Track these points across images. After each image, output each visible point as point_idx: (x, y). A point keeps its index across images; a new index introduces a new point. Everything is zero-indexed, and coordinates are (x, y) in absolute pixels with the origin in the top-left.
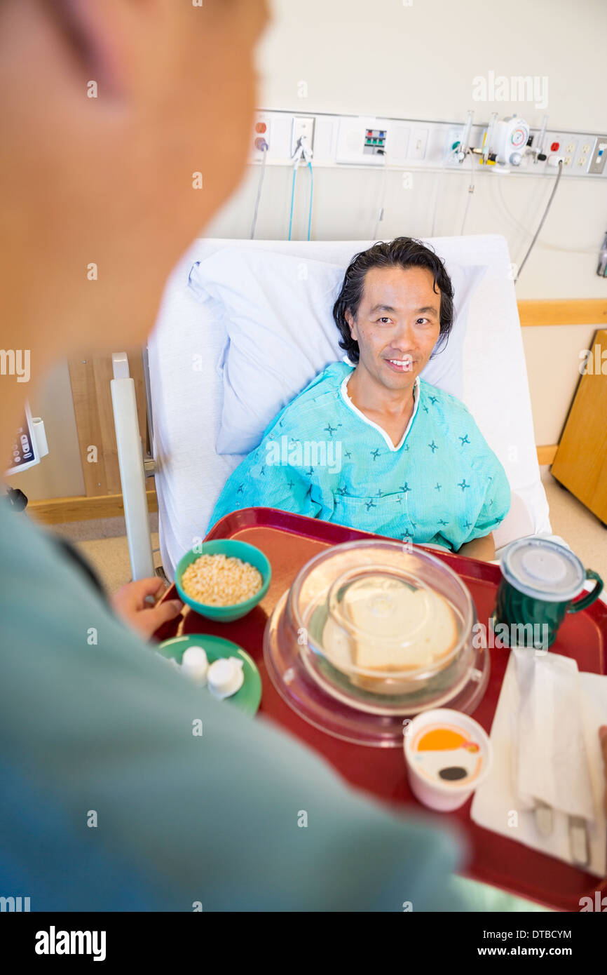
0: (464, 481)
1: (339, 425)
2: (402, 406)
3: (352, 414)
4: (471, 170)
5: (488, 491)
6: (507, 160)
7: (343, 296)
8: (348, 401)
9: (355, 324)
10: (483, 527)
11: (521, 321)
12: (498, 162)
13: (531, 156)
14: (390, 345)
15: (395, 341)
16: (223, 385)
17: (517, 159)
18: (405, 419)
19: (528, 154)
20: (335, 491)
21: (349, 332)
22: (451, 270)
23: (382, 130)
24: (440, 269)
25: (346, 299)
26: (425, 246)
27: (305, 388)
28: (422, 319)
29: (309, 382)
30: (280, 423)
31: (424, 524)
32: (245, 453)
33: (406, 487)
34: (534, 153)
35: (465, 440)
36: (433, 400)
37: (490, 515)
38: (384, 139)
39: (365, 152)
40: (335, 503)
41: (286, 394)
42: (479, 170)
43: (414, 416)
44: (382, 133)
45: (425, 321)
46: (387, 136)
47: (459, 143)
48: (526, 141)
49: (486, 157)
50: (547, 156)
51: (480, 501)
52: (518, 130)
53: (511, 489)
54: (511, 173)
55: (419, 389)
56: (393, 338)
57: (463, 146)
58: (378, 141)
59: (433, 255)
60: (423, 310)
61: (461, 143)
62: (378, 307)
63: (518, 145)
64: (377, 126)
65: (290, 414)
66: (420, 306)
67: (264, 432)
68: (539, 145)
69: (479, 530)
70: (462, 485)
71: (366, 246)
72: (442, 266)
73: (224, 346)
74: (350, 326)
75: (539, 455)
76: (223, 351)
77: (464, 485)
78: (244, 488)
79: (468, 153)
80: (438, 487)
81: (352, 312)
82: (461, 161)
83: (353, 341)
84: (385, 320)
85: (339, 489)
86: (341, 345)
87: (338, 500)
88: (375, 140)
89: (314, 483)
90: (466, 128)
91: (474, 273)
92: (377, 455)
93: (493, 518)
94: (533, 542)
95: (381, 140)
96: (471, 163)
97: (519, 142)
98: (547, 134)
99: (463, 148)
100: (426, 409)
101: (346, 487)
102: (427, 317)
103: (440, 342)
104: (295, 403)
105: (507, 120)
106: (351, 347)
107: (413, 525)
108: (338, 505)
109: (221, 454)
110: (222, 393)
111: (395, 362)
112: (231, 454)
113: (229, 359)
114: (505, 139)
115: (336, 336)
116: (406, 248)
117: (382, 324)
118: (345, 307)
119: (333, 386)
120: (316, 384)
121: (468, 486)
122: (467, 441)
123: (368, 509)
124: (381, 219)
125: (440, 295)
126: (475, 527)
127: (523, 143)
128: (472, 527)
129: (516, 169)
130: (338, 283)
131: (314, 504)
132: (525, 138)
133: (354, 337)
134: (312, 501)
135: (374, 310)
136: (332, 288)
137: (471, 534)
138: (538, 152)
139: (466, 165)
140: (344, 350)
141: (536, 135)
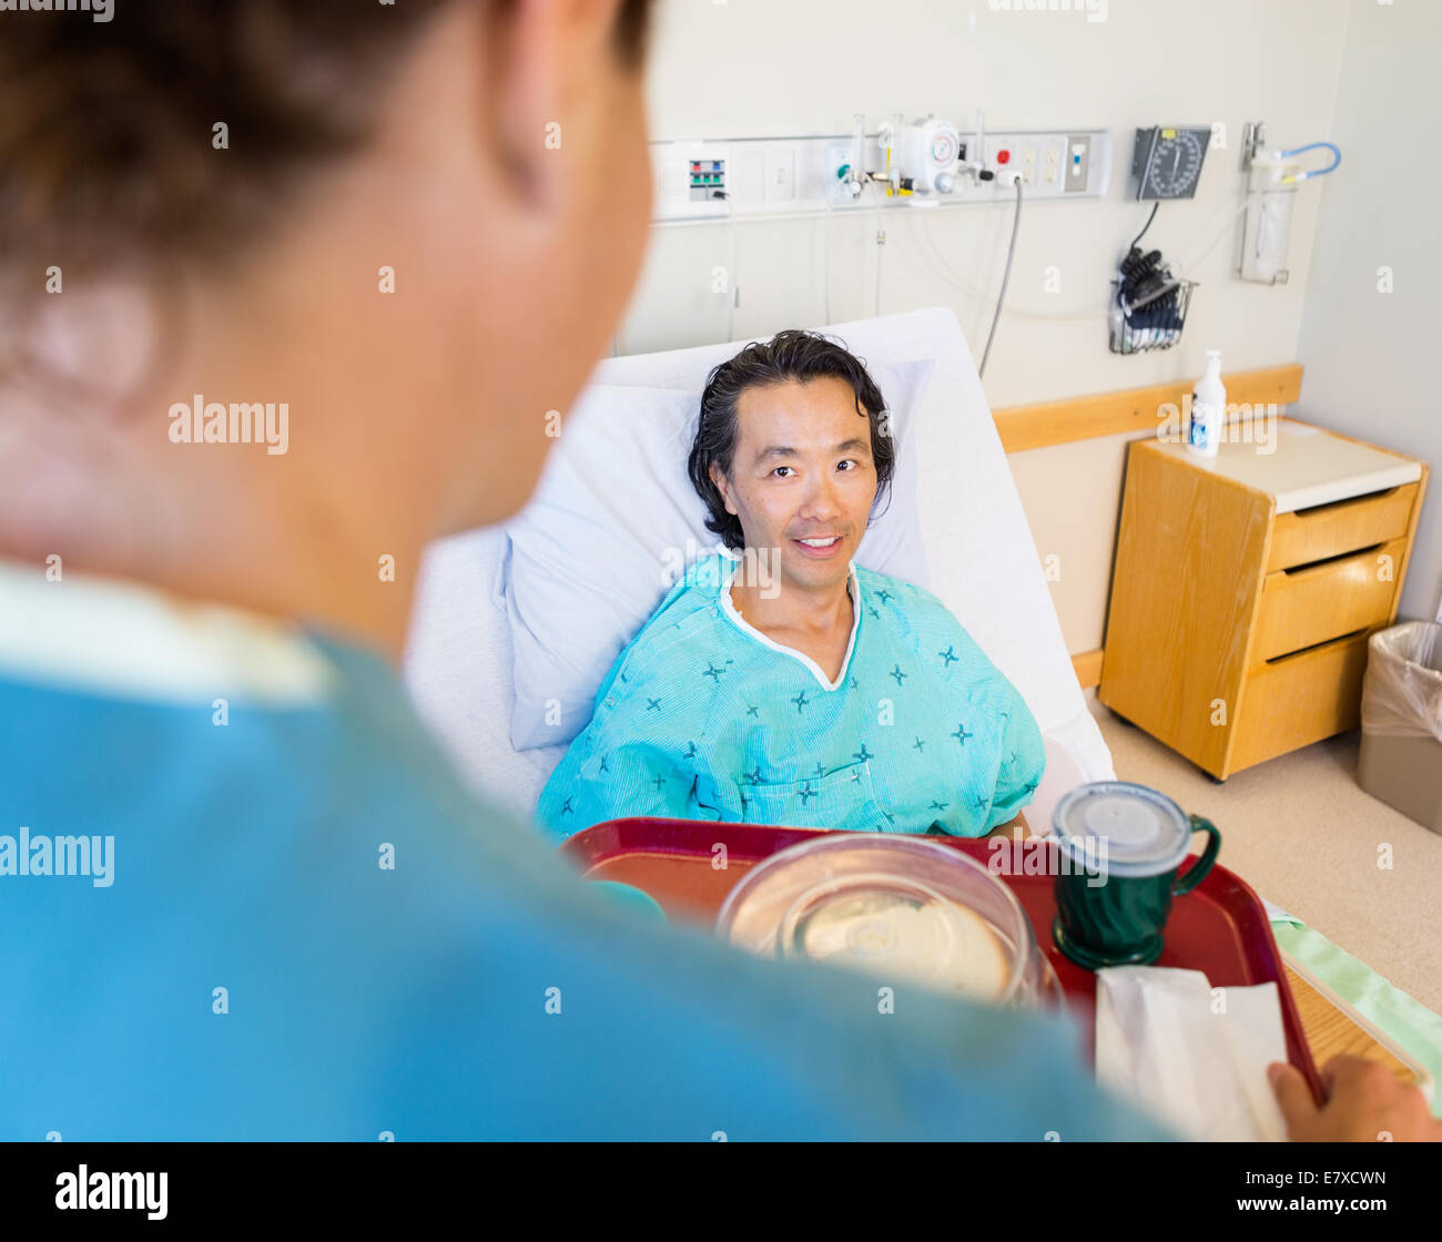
0: (961, 726)
1: (728, 662)
2: (831, 614)
3: (747, 640)
4: (874, 208)
5: (1004, 737)
6: (931, 185)
7: (702, 441)
8: (736, 618)
9: (730, 487)
10: (1004, 803)
11: (1005, 444)
12: (918, 191)
13: (969, 175)
14: (799, 514)
15: (807, 505)
16: (510, 625)
17: (947, 183)
18: (841, 635)
19: (962, 172)
20: (741, 780)
21: (722, 503)
22: (878, 376)
23: (716, 159)
24: (861, 376)
25: (709, 446)
26: (829, 340)
27: (656, 609)
28: (844, 462)
29: (662, 598)
30: (623, 677)
31: (905, 813)
32: (566, 741)
33: (864, 752)
34: (972, 171)
35: (949, 656)
36: (883, 596)
37: (1014, 780)
38: (722, 173)
39: (693, 199)
40: (744, 801)
41: (622, 625)
42: (888, 206)
43: (857, 624)
44: (717, 164)
45: (850, 465)
46: (726, 168)
47: (847, 166)
48: (956, 153)
49: (897, 185)
50: (994, 172)
51: (994, 759)
52: (940, 138)
53: (1042, 729)
54: (942, 204)
55: (856, 580)
56: (802, 502)
57: (855, 171)
58: (712, 177)
59: (845, 354)
60: (846, 446)
61: (852, 167)
62: (769, 451)
63: (944, 160)
64: (706, 154)
65: (638, 656)
66: (840, 441)
67: (594, 699)
68: (979, 156)
69: (999, 809)
70: (958, 735)
71: (728, 352)
72: (863, 372)
73: (502, 556)
74: (723, 493)
75: (1078, 670)
76: (501, 565)
77: (962, 735)
78: (574, 804)
79: (866, 181)
80: (919, 744)
81: (722, 467)
82: (856, 196)
83: (729, 515)
84: (782, 471)
85: (746, 776)
86: (708, 525)
87: (747, 796)
88: (707, 176)
89: (700, 770)
90: (856, 144)
91: (914, 373)
92: (804, 702)
93: (1020, 786)
94: (1096, 789)
95: (717, 176)
96: (873, 196)
97: (945, 156)
98: (987, 138)
99: (856, 174)
100: (875, 613)
101: (758, 769)
102: (854, 457)
103: (878, 496)
104: (643, 638)
105: (919, 123)
106: (728, 528)
107: (889, 817)
108: (749, 803)
109: (521, 751)
110: (509, 641)
111: (810, 542)
112: (540, 748)
113: (515, 578)
114: (923, 152)
115: (699, 511)
116: (798, 349)
117: (780, 480)
118: (709, 462)
119: (706, 597)
120: (678, 597)
121: (970, 735)
122: (953, 658)
123: (804, 803)
124: (737, 305)
125: (867, 419)
126: (994, 805)
127: (952, 157)
128: (988, 805)
129: (947, 198)
130: (688, 421)
131: (704, 810)
132: (954, 149)
133: (732, 509)
134: (701, 806)
135: (761, 457)
136: (680, 431)
137: (988, 820)
138: (979, 168)
139: (866, 199)
140: (715, 534)
141: (971, 142)
